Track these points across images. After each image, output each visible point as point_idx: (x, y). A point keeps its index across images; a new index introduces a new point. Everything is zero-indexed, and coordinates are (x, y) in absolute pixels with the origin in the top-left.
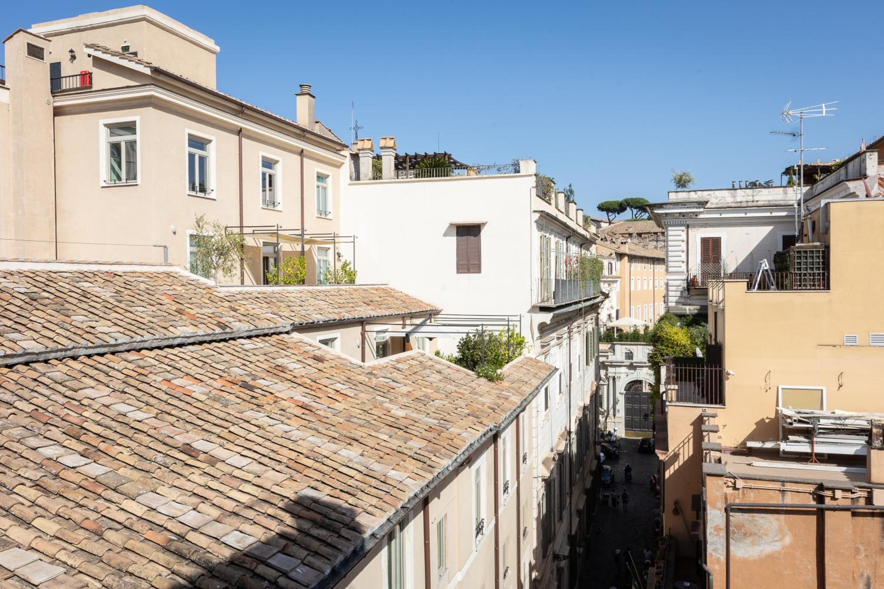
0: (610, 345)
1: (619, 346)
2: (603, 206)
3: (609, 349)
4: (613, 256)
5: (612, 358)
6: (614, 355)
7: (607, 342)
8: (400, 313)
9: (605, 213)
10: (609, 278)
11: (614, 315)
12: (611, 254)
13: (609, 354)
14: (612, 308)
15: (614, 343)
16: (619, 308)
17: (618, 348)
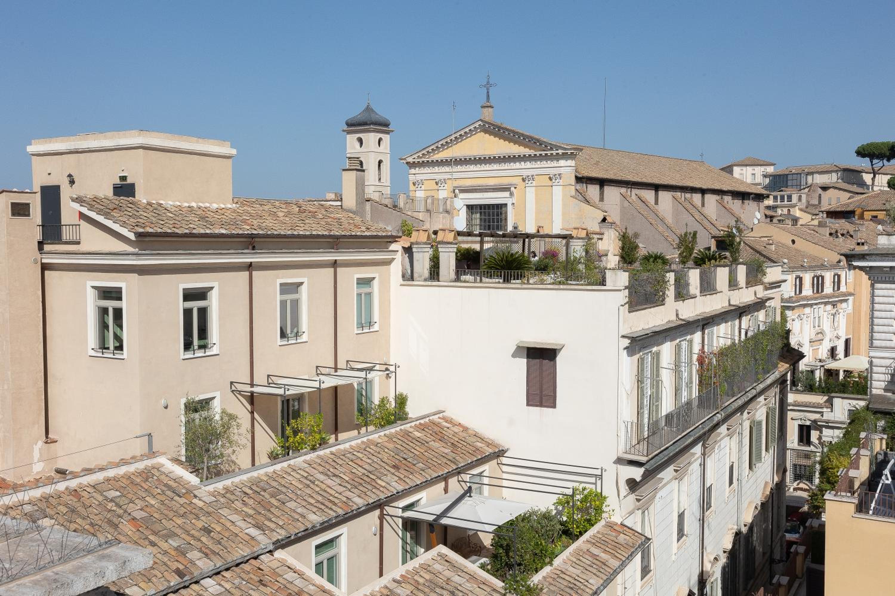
0: (826, 398)
1: (840, 399)
2: (864, 149)
3: (825, 402)
4: (842, 264)
5: (828, 415)
6: (832, 412)
7: (823, 392)
8: (440, 474)
9: (867, 159)
10: (834, 296)
11: (841, 351)
12: (839, 262)
13: (825, 410)
14: (838, 338)
15: (833, 395)
16: (850, 336)
17: (837, 402)
